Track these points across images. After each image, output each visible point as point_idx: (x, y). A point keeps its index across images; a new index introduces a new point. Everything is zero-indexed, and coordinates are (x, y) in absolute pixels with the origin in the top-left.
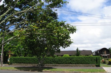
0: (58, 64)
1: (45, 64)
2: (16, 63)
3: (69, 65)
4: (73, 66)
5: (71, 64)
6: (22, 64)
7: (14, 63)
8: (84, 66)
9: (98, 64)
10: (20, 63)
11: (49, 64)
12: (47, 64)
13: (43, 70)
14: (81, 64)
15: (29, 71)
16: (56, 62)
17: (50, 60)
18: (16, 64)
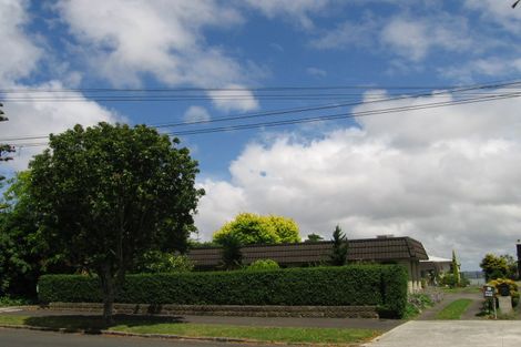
0: (215, 306)
1: (166, 303)
2: (62, 298)
3: (257, 310)
4: (277, 313)
5: (269, 303)
6: (84, 304)
7: (56, 301)
8: (323, 314)
9: (386, 307)
10: (76, 300)
11: (181, 303)
12: (174, 305)
13: (111, 330)
14: (310, 307)
15: (57, 331)
16: (205, 293)
17: (183, 287)
18: (61, 303)
